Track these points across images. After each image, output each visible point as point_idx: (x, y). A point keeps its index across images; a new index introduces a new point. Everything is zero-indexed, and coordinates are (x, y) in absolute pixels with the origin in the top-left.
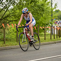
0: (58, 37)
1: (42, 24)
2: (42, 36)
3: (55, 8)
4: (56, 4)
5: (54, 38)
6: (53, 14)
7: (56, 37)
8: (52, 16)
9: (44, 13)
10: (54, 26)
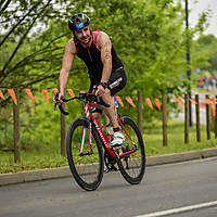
0: (212, 134)
1: (151, 90)
3: (202, 30)
6: (192, 49)
7: (204, 134)
8: (188, 59)
9: (158, 48)
10: (197, 96)
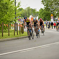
0: (21, 33)
2: (6, 32)
3: (19, 7)
4: (19, 3)
5: (17, 35)
8: (16, 14)
9: (8, 11)
